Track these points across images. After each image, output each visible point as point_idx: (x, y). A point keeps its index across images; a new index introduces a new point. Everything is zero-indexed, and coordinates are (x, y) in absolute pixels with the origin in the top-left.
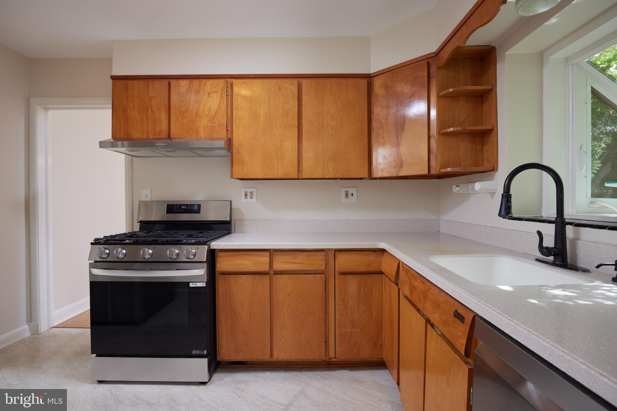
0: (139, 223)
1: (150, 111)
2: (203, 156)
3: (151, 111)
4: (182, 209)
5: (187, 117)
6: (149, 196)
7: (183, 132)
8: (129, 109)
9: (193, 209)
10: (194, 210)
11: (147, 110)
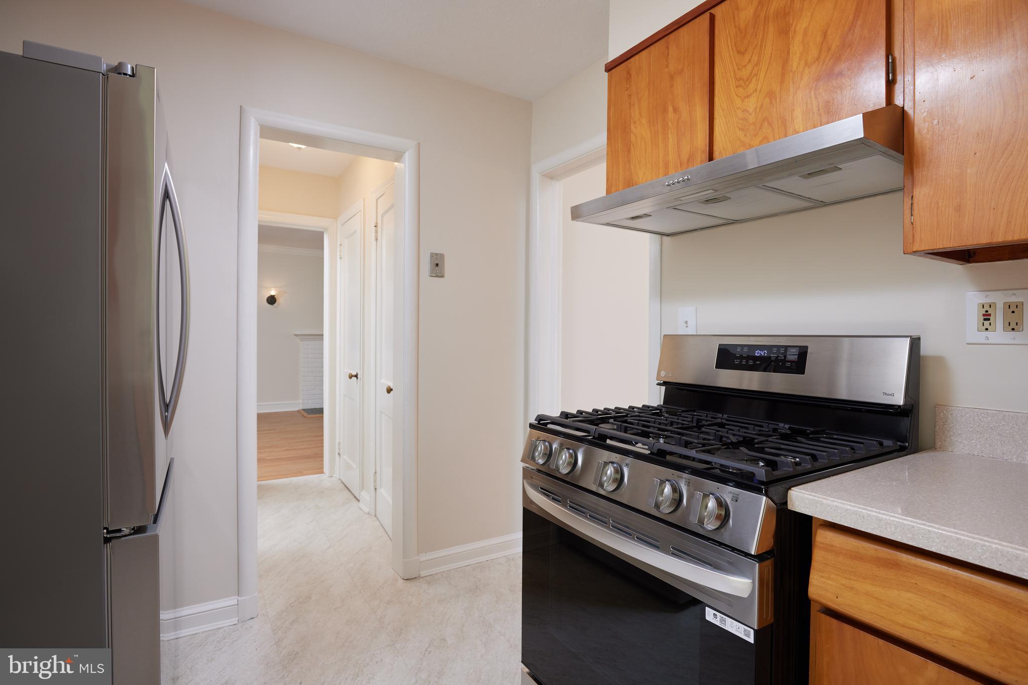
0: (663, 388)
1: (670, 109)
2: (824, 204)
3: (672, 110)
4: (755, 358)
5: (756, 90)
6: (692, 323)
7: (745, 135)
8: (632, 121)
9: (785, 361)
10: (788, 364)
11: (665, 110)
